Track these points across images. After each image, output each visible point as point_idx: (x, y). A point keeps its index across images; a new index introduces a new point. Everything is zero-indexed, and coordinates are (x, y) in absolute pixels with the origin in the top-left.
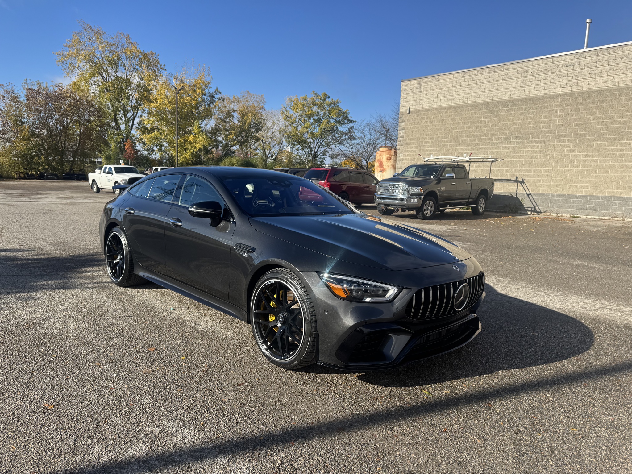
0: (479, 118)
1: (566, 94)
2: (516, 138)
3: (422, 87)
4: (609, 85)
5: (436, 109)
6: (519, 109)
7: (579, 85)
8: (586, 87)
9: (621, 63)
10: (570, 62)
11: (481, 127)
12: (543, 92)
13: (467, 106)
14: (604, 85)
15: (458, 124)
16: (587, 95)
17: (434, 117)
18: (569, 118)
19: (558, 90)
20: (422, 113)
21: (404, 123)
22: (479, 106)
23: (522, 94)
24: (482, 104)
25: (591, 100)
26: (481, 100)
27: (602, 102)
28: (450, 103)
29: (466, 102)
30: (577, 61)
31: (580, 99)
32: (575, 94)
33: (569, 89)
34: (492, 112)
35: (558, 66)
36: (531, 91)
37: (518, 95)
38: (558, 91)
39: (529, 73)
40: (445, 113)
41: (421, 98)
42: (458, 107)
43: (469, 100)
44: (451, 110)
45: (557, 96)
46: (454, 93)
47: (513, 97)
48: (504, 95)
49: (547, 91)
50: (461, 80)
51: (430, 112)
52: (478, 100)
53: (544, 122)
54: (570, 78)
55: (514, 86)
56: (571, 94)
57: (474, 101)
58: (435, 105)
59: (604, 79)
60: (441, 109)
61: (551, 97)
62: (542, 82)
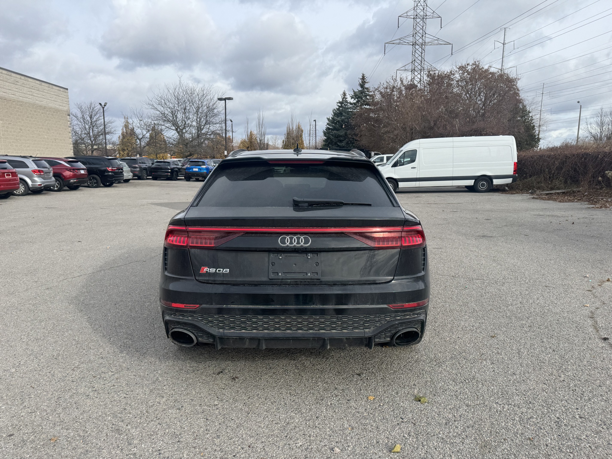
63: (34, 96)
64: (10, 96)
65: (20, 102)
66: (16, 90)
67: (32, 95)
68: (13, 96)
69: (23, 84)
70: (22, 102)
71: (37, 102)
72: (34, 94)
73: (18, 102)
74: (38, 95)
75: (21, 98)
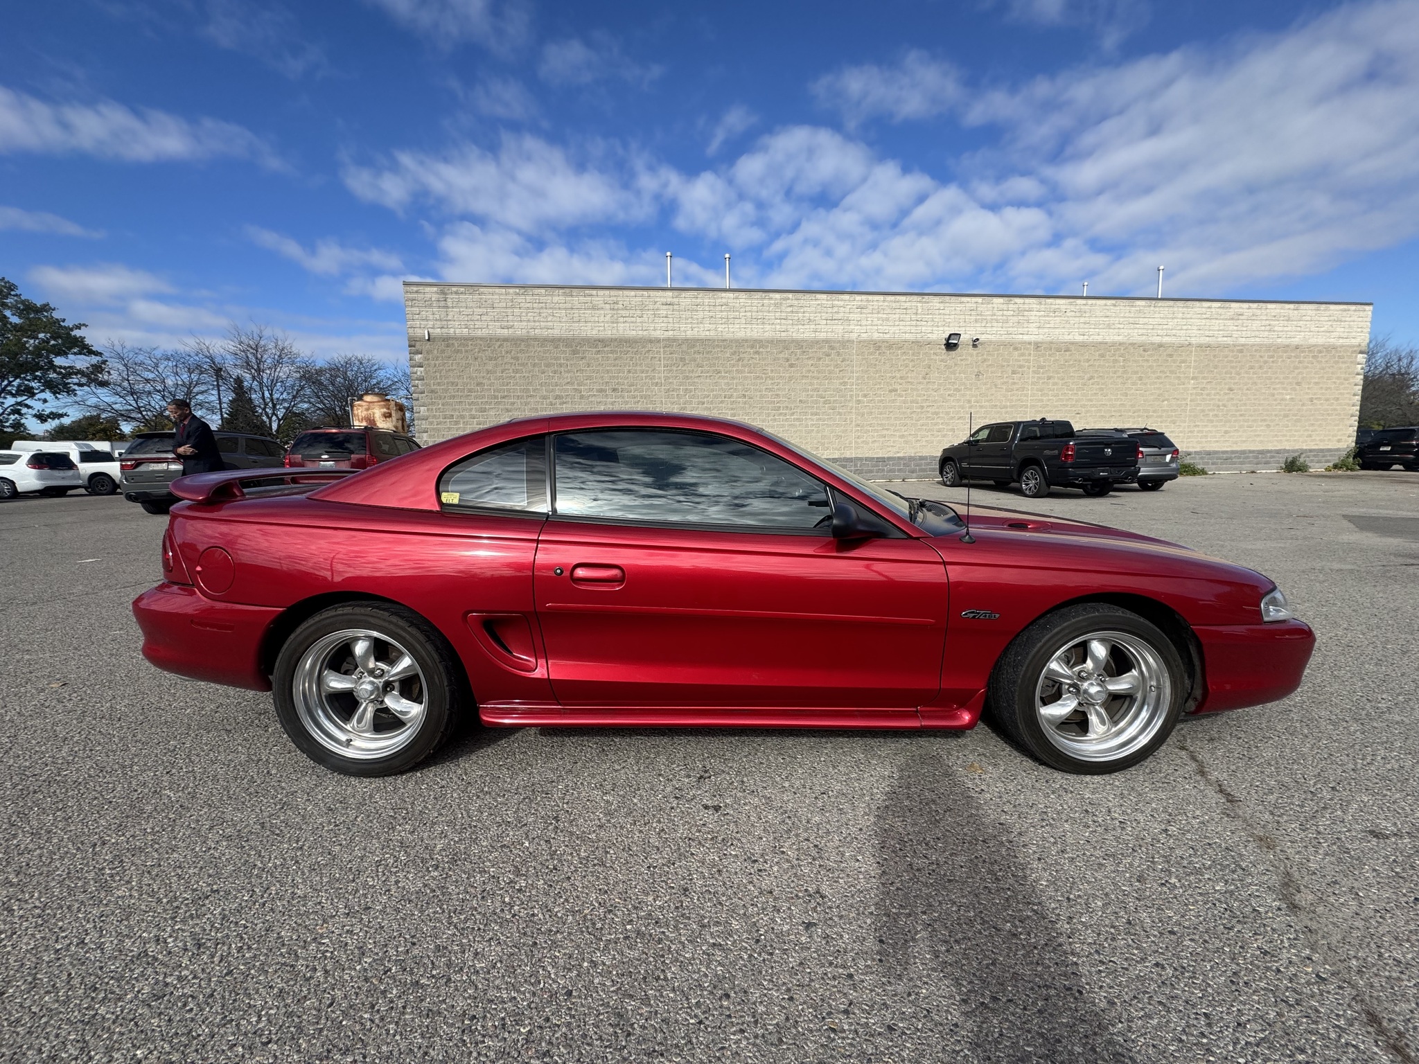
1: (668, 339)
2: (614, 390)
3: (448, 300)
4: (712, 333)
6: (612, 352)
7: (682, 329)
8: (689, 334)
9: (721, 311)
10: (669, 300)
11: (561, 372)
12: (640, 333)
14: (707, 333)
15: (523, 365)
16: (692, 343)
17: (479, 352)
18: (675, 369)
19: (658, 332)
20: (455, 343)
21: (420, 356)
22: (555, 341)
23: (615, 331)
25: (696, 349)
26: (556, 332)
27: (708, 353)
28: (505, 333)
30: (676, 300)
31: (684, 347)
32: (678, 340)
33: (671, 333)
34: (575, 352)
35: (656, 302)
36: (625, 329)
37: (608, 333)
38: (658, 334)
39: (621, 306)
40: (499, 347)
41: (450, 317)
42: (521, 339)
43: (537, 331)
44: (509, 344)
45: (658, 341)
47: (602, 335)
48: (590, 331)
49: (645, 333)
50: (521, 299)
51: (470, 343)
52: (551, 333)
53: (647, 372)
54: (671, 320)
55: (602, 319)
56: (675, 340)
59: (707, 326)
60: (491, 339)
61: (651, 341)
62: (639, 320)
63: (1274, 331)
64: (1220, 339)
65: (1239, 346)
66: (1235, 328)
67: (1270, 331)
68: (1225, 339)
69: (1253, 315)
70: (1243, 345)
71: (1280, 340)
72: (1276, 328)
73: (1235, 346)
74: (1286, 329)
75: (1244, 339)
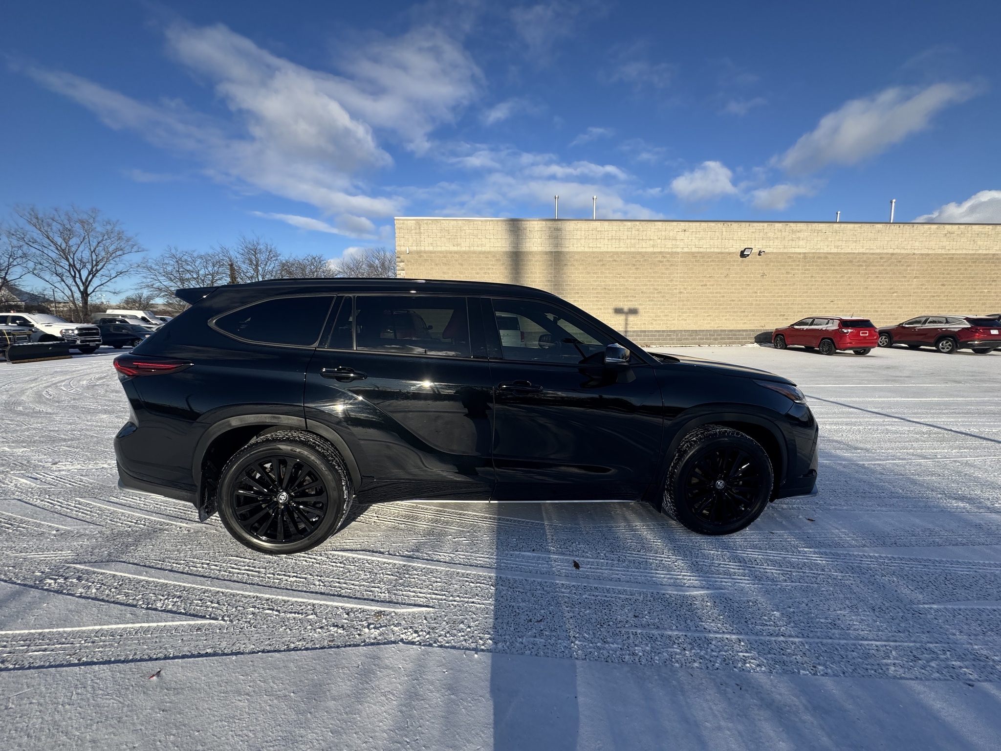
0: (487, 265)
1: (558, 252)
3: (422, 226)
4: (586, 248)
5: (441, 252)
10: (559, 227)
11: (489, 274)
12: (540, 248)
13: (474, 252)
14: (583, 248)
15: (465, 269)
17: (439, 261)
18: (561, 271)
19: (551, 248)
20: (425, 255)
21: (403, 263)
24: (489, 252)
27: (582, 261)
28: (455, 249)
29: (472, 249)
31: (568, 257)
32: (564, 253)
35: (550, 229)
36: (530, 246)
39: (528, 231)
40: (451, 257)
41: (422, 239)
42: (465, 252)
43: (475, 247)
44: (457, 255)
45: (551, 253)
46: (459, 240)
47: (516, 250)
49: (543, 248)
51: (433, 255)
52: (484, 249)
53: (543, 273)
54: (559, 240)
55: (516, 239)
57: (480, 249)
58: (439, 249)
59: (583, 244)
60: (446, 253)
61: (546, 253)
63: (977, 245)
64: (936, 251)
65: (950, 255)
67: (974, 244)
68: (940, 250)
71: (981, 251)
73: (947, 255)
75: (954, 251)
